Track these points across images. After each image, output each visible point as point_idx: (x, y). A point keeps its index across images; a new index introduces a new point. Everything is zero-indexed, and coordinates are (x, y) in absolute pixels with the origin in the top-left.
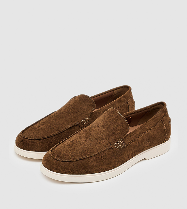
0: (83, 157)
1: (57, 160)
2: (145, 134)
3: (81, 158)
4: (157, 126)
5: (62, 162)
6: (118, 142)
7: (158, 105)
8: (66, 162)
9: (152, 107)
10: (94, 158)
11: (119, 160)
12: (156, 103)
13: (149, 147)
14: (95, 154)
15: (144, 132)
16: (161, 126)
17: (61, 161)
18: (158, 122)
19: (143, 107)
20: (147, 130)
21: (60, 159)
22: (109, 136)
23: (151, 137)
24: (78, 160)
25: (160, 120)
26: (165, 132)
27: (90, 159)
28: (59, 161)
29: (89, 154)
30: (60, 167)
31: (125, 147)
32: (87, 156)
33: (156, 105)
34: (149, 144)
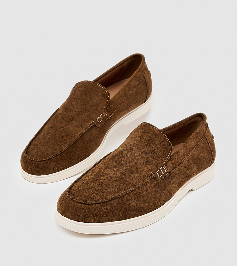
0: (118, 195)
1: (82, 203)
2: (189, 156)
3: (115, 196)
4: (201, 144)
5: (89, 206)
6: (161, 169)
7: (196, 117)
8: (94, 204)
9: (188, 121)
10: (133, 194)
11: (165, 194)
12: (192, 115)
13: (197, 172)
14: (134, 188)
15: (187, 153)
16: (205, 144)
17: (88, 204)
18: (201, 139)
19: (178, 122)
20: (190, 151)
21: (86, 202)
22: (148, 162)
23: (197, 158)
24: (112, 200)
25: (203, 136)
26: (211, 152)
27: (129, 197)
28: (84, 204)
29: (125, 190)
30: (87, 213)
31: (169, 175)
32: (123, 193)
33: (193, 118)
34: (197, 169)
